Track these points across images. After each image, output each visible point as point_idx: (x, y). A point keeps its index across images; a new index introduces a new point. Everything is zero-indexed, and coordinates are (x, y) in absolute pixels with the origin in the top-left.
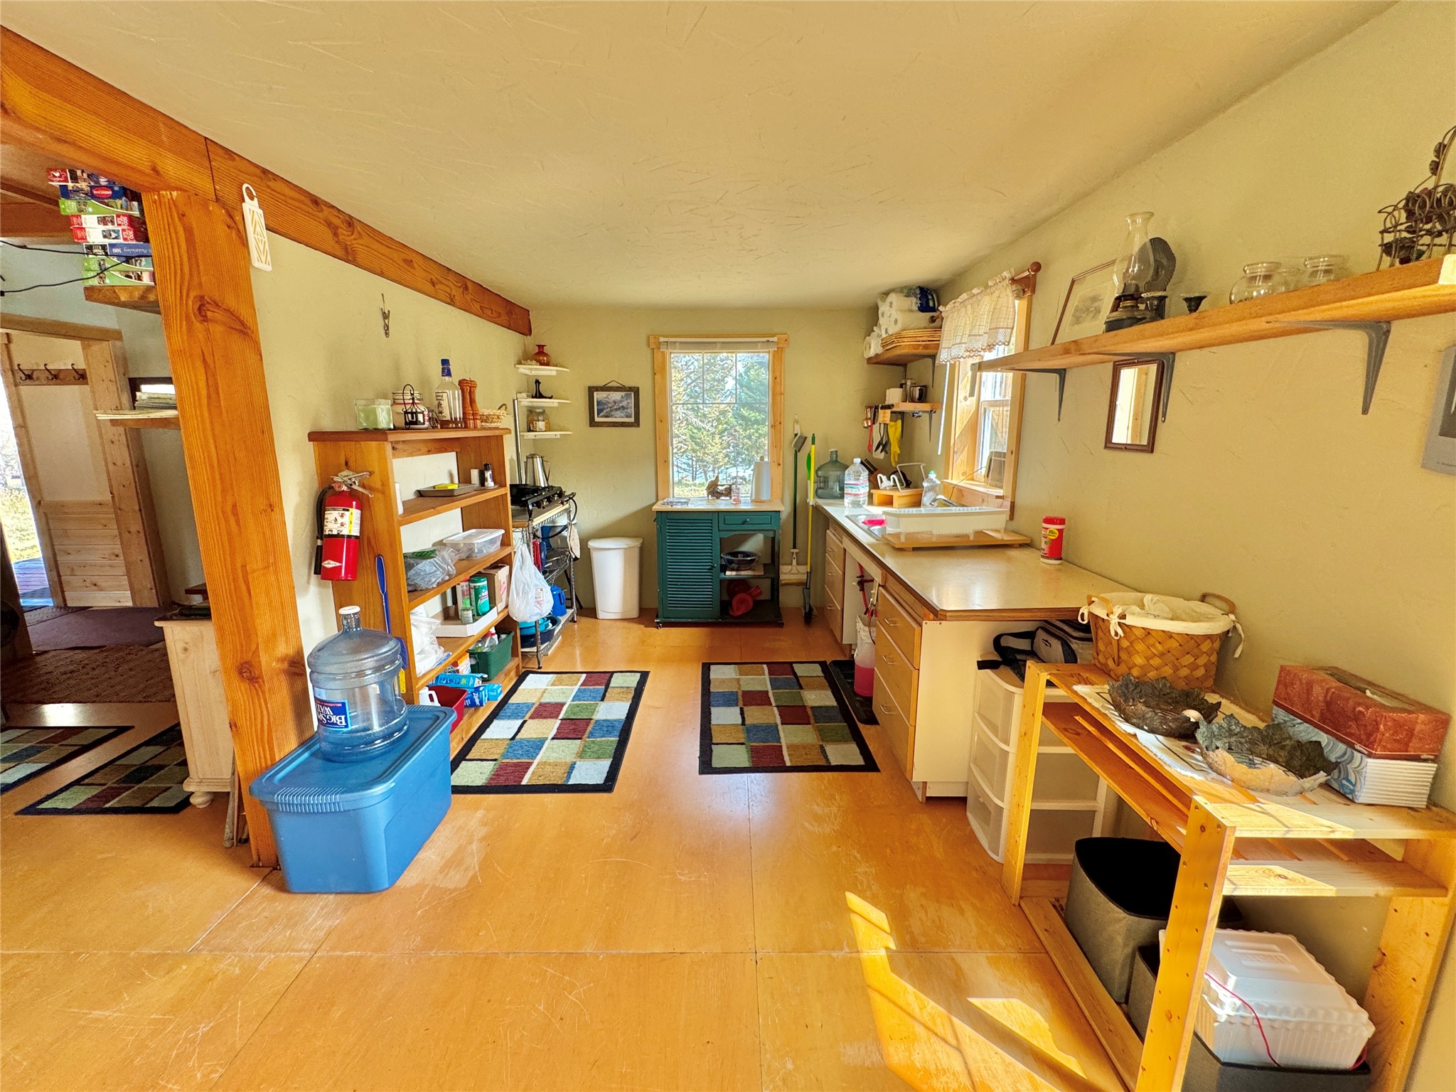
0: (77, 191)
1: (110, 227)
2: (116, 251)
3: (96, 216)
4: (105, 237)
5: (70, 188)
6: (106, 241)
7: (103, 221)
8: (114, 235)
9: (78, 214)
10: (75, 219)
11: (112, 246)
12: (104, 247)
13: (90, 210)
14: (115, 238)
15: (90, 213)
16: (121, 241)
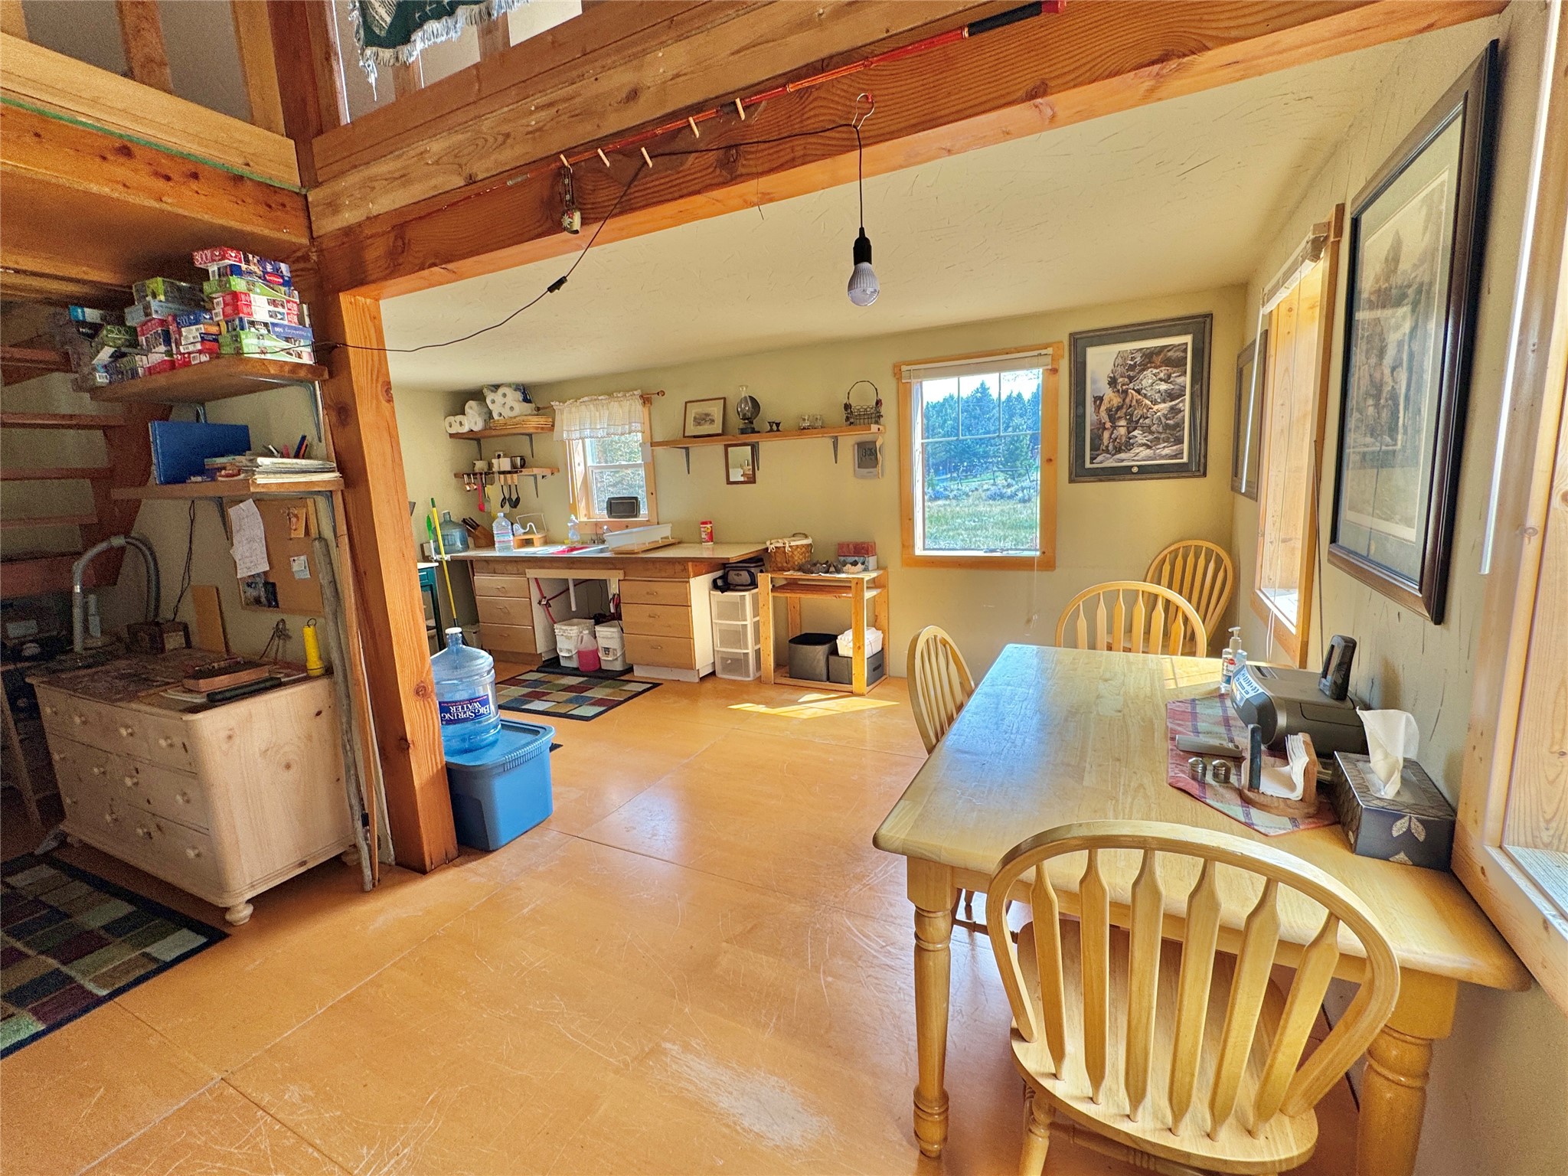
0: (250, 273)
1: (280, 309)
2: (277, 329)
3: (265, 298)
4: (271, 316)
5: (244, 269)
6: (269, 320)
7: (273, 303)
8: (279, 316)
9: (246, 291)
10: (243, 296)
11: (274, 325)
12: (266, 325)
13: (258, 291)
14: (281, 319)
15: (257, 294)
16: (286, 322)
